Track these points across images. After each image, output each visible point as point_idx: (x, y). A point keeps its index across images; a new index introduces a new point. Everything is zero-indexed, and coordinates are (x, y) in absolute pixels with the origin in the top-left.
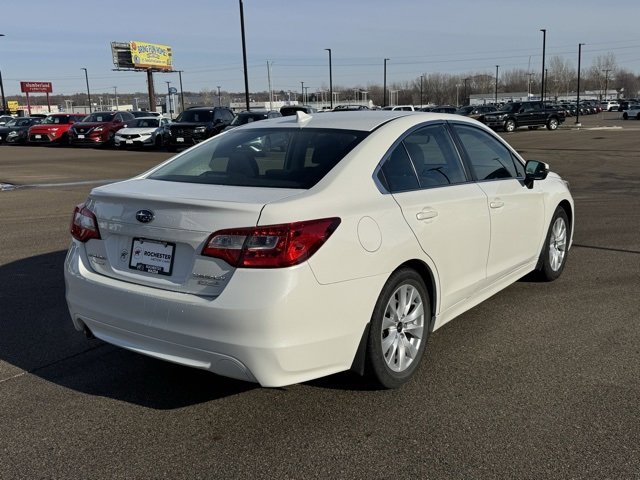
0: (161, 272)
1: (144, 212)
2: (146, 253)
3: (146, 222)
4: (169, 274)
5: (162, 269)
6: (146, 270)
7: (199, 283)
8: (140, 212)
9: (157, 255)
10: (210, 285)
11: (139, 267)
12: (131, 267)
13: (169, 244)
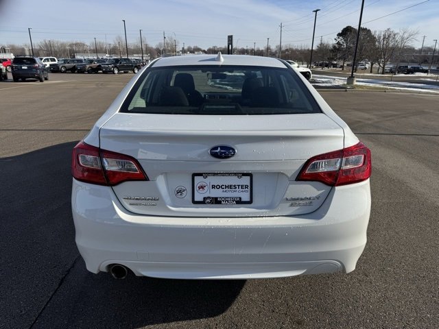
0: (240, 202)
1: (222, 148)
2: (213, 187)
3: (227, 157)
4: (250, 202)
5: (240, 198)
6: (220, 203)
7: (292, 205)
8: (216, 148)
9: (230, 187)
10: (304, 205)
11: (208, 200)
12: (194, 202)
13: (244, 174)
